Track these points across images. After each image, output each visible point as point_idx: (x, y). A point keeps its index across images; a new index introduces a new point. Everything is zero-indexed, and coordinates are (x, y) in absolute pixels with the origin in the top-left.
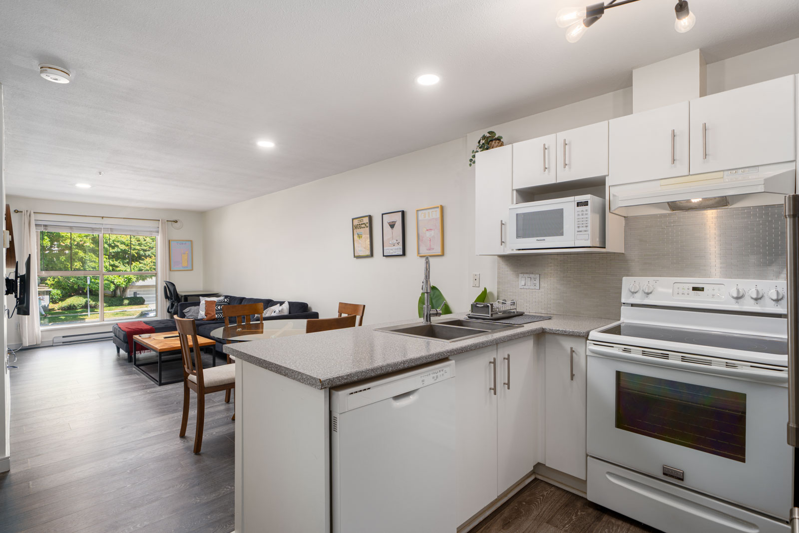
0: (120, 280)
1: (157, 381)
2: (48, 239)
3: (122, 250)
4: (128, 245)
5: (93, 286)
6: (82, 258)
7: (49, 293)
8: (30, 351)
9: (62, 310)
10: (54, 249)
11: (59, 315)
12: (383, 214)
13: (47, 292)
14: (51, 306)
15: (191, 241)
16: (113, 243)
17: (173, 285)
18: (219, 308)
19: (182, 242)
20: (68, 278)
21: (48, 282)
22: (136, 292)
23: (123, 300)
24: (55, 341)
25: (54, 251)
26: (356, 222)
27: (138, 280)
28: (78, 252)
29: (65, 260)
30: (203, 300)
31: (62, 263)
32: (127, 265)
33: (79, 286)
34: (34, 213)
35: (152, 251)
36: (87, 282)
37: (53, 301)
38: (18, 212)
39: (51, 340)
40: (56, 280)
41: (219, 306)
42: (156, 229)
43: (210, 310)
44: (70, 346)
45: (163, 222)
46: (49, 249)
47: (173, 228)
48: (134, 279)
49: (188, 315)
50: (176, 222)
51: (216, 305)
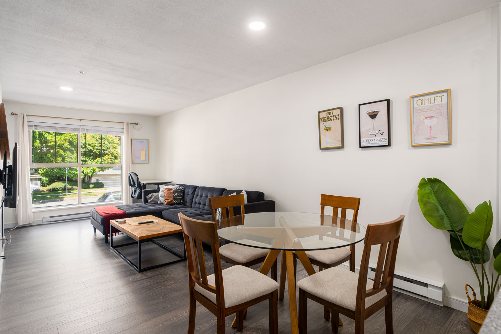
0: (88, 171)
1: (137, 268)
2: (39, 142)
3: (89, 149)
4: (93, 147)
5: (70, 175)
6: (62, 155)
7: (40, 179)
8: (24, 229)
9: (49, 191)
11: (47, 195)
12: (360, 105)
13: (39, 178)
14: (42, 189)
15: (148, 140)
17: (137, 175)
18: (176, 194)
19: (141, 141)
20: (53, 169)
21: (39, 172)
22: (98, 179)
23: (89, 184)
24: (44, 220)
25: (43, 150)
26: (323, 115)
27: (99, 171)
28: (59, 151)
29: (50, 156)
30: (162, 188)
31: (48, 158)
32: (92, 160)
33: (60, 175)
34: (27, 115)
35: (109, 150)
36: (65, 172)
37: (43, 185)
38: (14, 114)
39: (41, 219)
40: (45, 171)
41: (176, 193)
42: (121, 130)
43: (168, 197)
44: (56, 224)
45: (127, 124)
46: (39, 149)
47: (135, 129)
48: (97, 170)
49: (150, 201)
50: (136, 125)
51: (174, 192)
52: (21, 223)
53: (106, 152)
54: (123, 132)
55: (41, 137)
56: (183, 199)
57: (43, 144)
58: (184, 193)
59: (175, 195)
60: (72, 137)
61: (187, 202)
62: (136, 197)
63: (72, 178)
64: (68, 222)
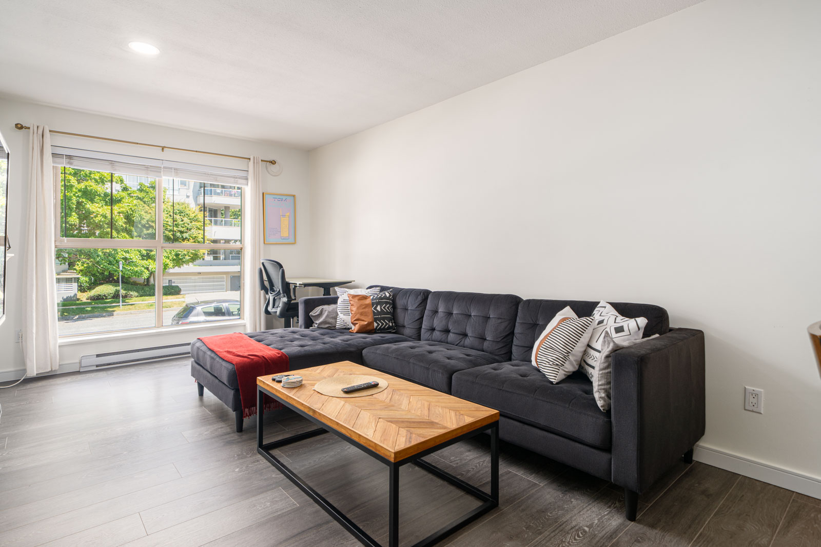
2: (76, 216)
5: (126, 273)
7: (77, 280)
8: (39, 384)
9: (91, 299)
10: (83, 229)
11: (86, 306)
13: (74, 278)
14: (80, 295)
15: (294, 196)
16: (148, 223)
18: (379, 308)
19: (281, 197)
21: (76, 267)
22: (171, 280)
24: (84, 363)
25: (83, 230)
27: (174, 266)
30: (343, 295)
33: (109, 272)
34: (50, 131)
35: (190, 232)
36: (119, 268)
37: (82, 289)
38: (22, 127)
39: (78, 361)
40: (85, 266)
41: (379, 306)
42: (243, 174)
43: (362, 314)
44: (110, 372)
45: (256, 162)
46: (77, 229)
47: (269, 173)
48: (171, 265)
49: (318, 322)
50: (273, 164)
51: (373, 304)
52: (33, 372)
53: (185, 235)
54: (247, 179)
55: (80, 209)
56: (394, 319)
57: (83, 221)
58: (394, 307)
59: (377, 310)
60: (131, 209)
61: (404, 326)
62: (278, 313)
63: (129, 277)
64: (136, 367)
